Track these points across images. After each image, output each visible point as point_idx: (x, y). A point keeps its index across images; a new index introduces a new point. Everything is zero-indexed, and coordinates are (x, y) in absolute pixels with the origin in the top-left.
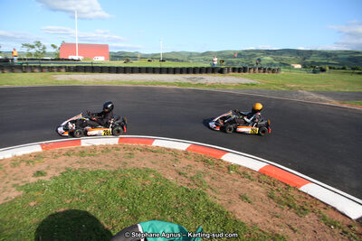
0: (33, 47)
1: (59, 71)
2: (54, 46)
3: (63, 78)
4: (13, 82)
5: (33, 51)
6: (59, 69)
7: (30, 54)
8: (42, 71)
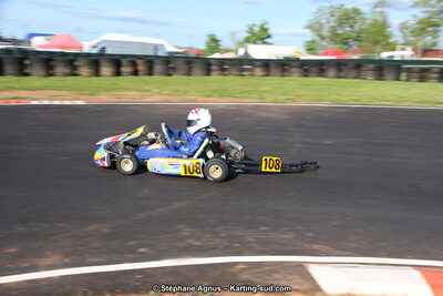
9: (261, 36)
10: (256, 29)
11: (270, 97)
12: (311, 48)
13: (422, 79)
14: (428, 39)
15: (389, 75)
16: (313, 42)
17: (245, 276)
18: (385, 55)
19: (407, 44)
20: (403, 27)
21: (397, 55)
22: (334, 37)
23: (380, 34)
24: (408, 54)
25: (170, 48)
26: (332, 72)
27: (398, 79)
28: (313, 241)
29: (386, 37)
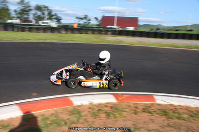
0: (82, 19)
1: (106, 33)
2: (96, 19)
8: (93, 33)
13: (23, 31)
14: (26, 16)
15: (10, 29)
19: (18, 18)
21: (14, 21)
24: (18, 21)
27: (13, 31)
29: (9, 14)
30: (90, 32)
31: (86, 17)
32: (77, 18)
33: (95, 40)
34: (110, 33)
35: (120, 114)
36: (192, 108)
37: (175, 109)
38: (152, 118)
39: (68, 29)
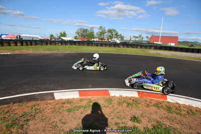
0: (137, 37)
1: (150, 48)
2: (147, 37)
3: (152, 52)
4: (128, 52)
5: (137, 39)
6: (150, 47)
7: (136, 41)
8: (141, 48)
9: (64, 35)
10: (62, 33)
11: (61, 50)
12: (76, 38)
13: (97, 46)
14: (103, 36)
16: (76, 36)
17: (37, 97)
18: (93, 40)
19: (97, 37)
20: (97, 33)
21: (95, 40)
22: (82, 35)
23: (91, 35)
24: (97, 39)
25: (40, 38)
26: (77, 44)
28: (58, 87)
29: (93, 36)
30: (139, 47)
31: (140, 36)
32: (134, 37)
33: (141, 52)
34: (153, 48)
35: (136, 105)
36: (193, 107)
37: (178, 107)
38: (157, 111)
39: (125, 44)
